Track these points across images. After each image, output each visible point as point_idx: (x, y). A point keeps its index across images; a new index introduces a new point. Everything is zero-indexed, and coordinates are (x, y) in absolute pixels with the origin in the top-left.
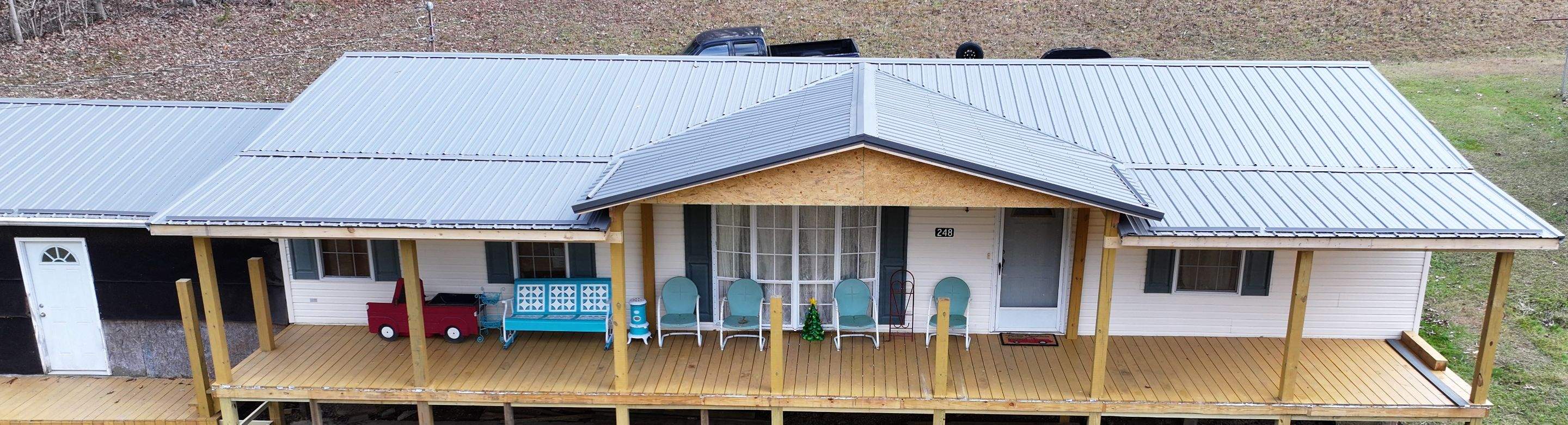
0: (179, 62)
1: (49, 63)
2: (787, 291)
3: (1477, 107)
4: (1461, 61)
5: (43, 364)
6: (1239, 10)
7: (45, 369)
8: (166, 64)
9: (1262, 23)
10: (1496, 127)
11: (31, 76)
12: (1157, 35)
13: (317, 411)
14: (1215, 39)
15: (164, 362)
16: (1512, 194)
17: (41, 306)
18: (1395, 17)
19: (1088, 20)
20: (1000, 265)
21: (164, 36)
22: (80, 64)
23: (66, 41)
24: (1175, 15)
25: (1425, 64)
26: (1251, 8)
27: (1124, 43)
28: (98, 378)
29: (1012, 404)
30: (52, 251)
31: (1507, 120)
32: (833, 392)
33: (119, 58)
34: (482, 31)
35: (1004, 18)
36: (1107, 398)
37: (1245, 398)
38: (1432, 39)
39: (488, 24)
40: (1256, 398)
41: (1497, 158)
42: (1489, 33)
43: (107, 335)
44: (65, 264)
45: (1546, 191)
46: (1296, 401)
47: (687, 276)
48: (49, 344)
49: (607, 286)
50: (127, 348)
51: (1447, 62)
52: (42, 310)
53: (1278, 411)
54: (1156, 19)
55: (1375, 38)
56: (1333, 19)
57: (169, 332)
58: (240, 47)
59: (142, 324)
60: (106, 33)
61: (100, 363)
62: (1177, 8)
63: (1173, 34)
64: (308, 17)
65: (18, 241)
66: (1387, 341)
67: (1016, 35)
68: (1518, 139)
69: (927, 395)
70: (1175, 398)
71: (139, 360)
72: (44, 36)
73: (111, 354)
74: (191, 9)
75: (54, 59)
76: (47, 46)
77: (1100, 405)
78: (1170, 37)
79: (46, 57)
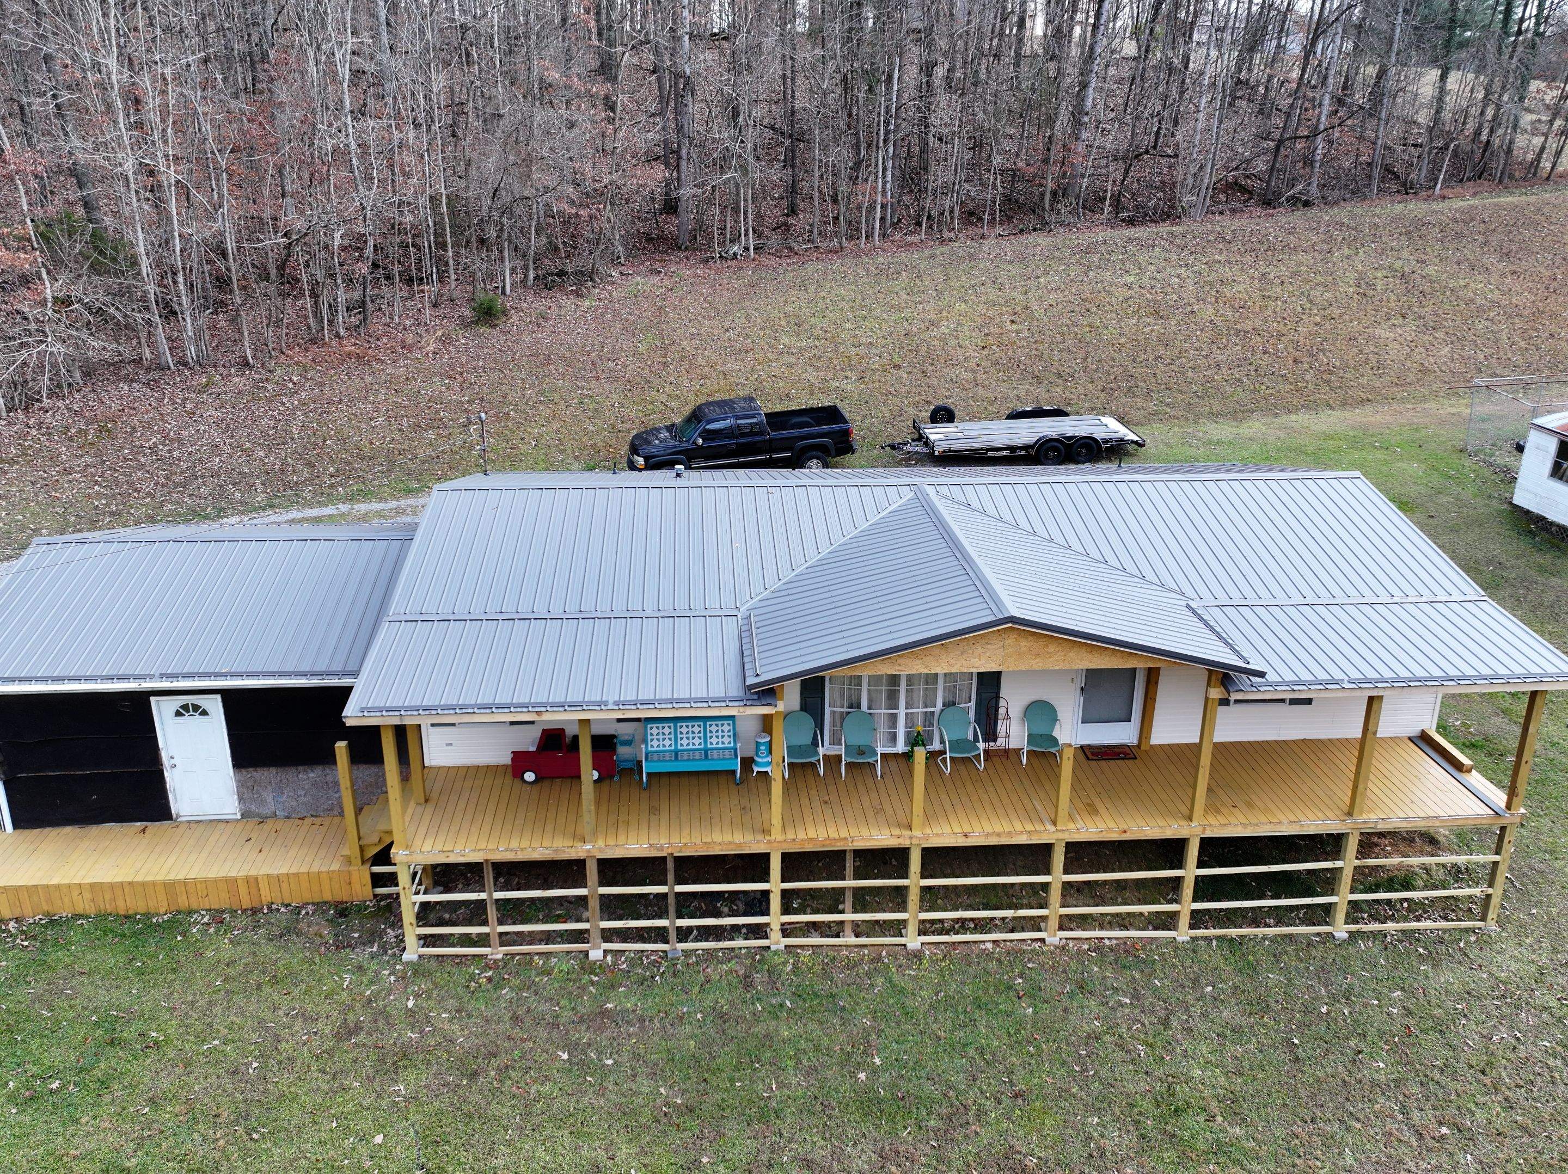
0: (172, 433)
1: (39, 439)
2: (893, 719)
3: (1400, 464)
4: (1369, 409)
5: (173, 812)
6: (1168, 360)
7: (174, 816)
8: (159, 436)
9: (1190, 374)
10: (1421, 487)
11: (24, 454)
12: (1099, 387)
13: (490, 869)
14: (1152, 391)
15: (294, 804)
16: (1452, 559)
17: (172, 758)
18: (1306, 366)
19: (1036, 373)
20: (1082, 689)
21: (150, 405)
22: (71, 439)
23: (50, 412)
24: (1113, 367)
25: (1338, 413)
26: (1179, 358)
27: (1072, 396)
28: (227, 821)
29: (1125, 832)
30: (185, 707)
31: (1429, 479)
32: (967, 829)
33: (108, 431)
34: (468, 392)
35: (960, 372)
36: (1207, 823)
37: (1320, 815)
38: (1340, 387)
39: (471, 384)
40: (1330, 814)
41: (1431, 521)
42: (1386, 380)
43: (238, 781)
44: (198, 719)
45: (1481, 555)
46: (1365, 816)
47: (802, 709)
48: (178, 792)
49: (731, 722)
50: (258, 792)
51: (1358, 410)
52: (173, 761)
53: (1351, 826)
54: (1097, 370)
55: (1292, 387)
56: (1253, 368)
57: (301, 776)
58: (231, 416)
59: (273, 770)
60: (90, 403)
61: (229, 806)
62: (1113, 359)
63: (1114, 385)
64: (291, 380)
65: (153, 700)
66: (1410, 739)
67: (975, 389)
68: (1445, 500)
69: (1051, 828)
70: (1263, 819)
71: (270, 802)
72: (26, 408)
73: (241, 799)
74: (168, 372)
75: (43, 435)
76: (33, 420)
77: (1201, 829)
78: (1111, 389)
79: (34, 432)
